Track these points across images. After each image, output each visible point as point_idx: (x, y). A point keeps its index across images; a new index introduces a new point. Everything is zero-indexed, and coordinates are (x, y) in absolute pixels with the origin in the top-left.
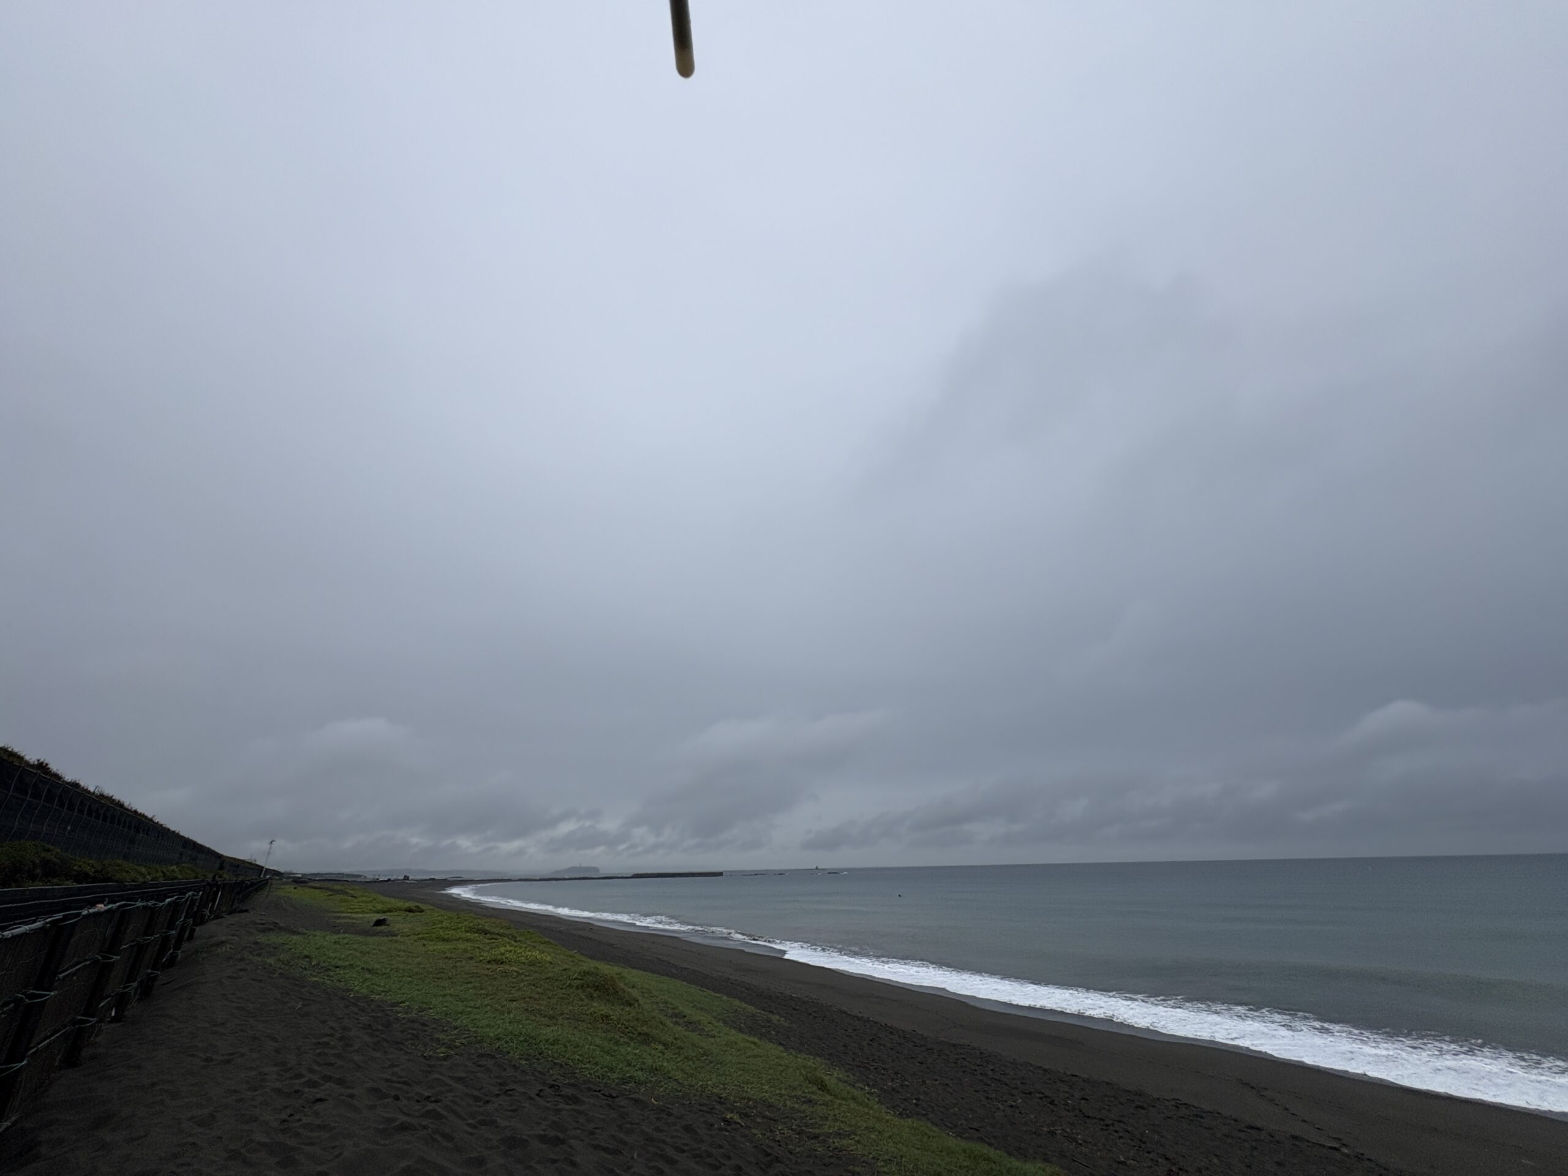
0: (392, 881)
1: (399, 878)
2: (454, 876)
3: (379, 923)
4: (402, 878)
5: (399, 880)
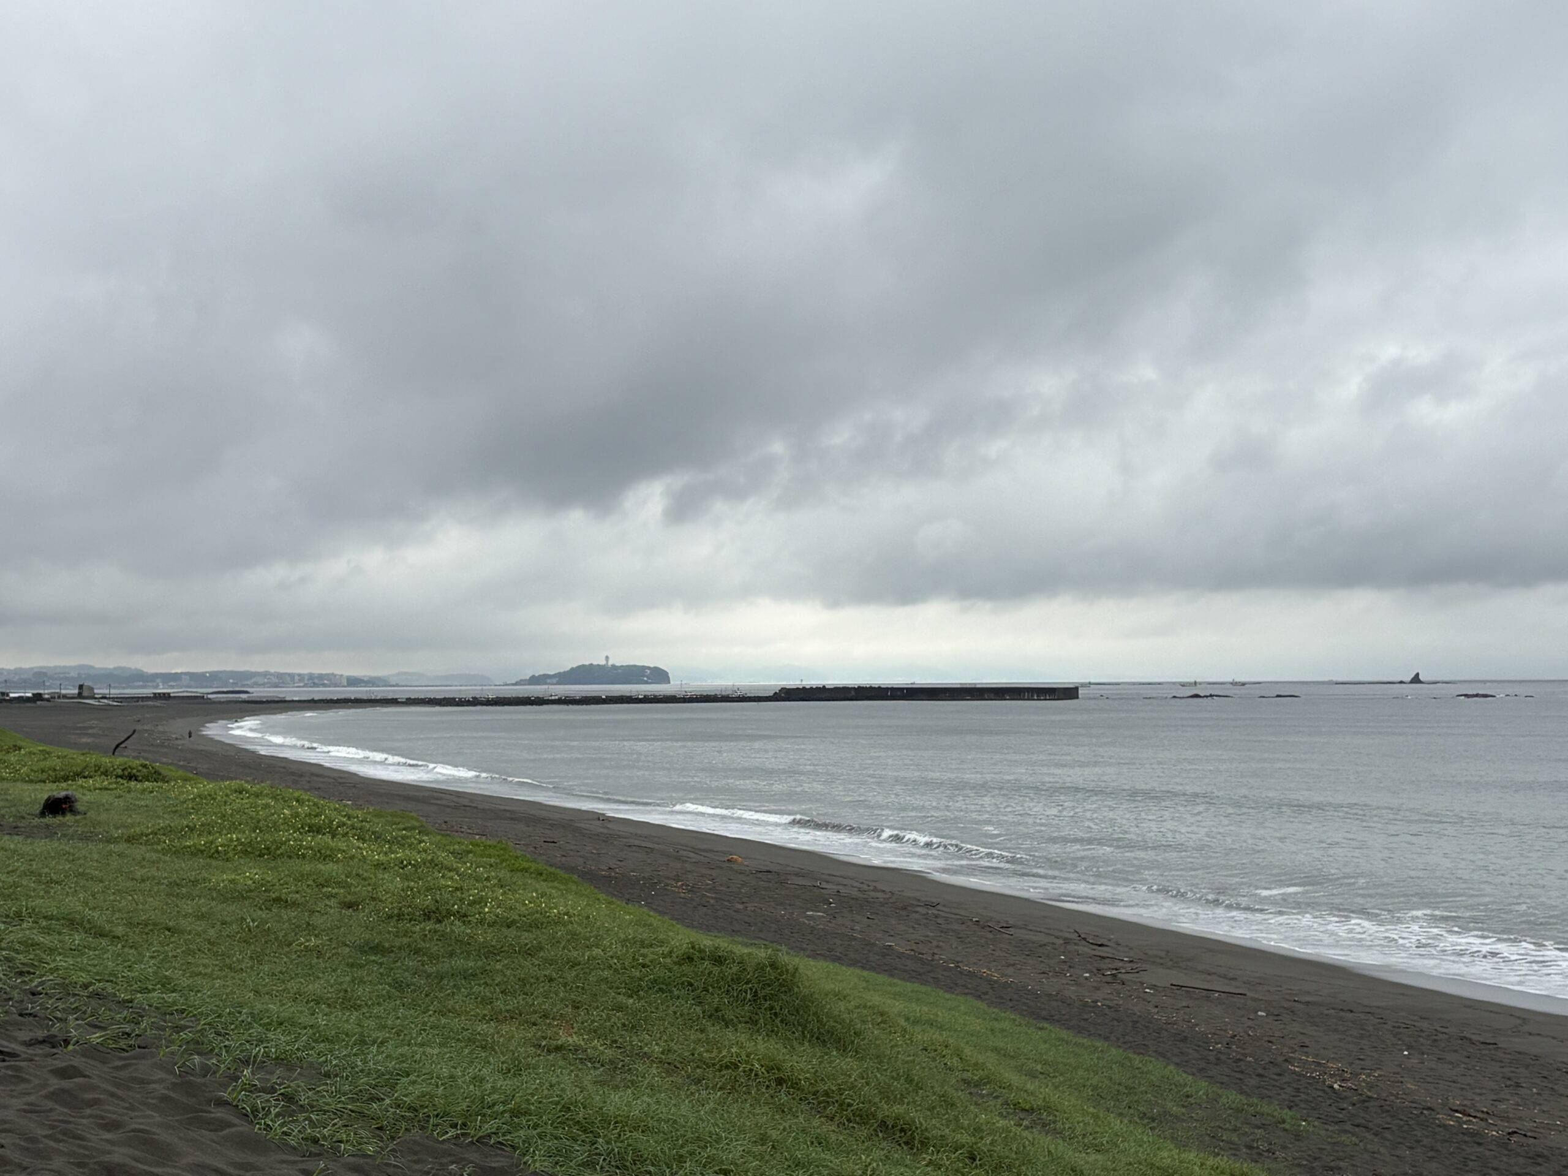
0: (48, 700)
1: (63, 692)
2: (225, 690)
3: (56, 806)
4: (76, 691)
5: (65, 696)
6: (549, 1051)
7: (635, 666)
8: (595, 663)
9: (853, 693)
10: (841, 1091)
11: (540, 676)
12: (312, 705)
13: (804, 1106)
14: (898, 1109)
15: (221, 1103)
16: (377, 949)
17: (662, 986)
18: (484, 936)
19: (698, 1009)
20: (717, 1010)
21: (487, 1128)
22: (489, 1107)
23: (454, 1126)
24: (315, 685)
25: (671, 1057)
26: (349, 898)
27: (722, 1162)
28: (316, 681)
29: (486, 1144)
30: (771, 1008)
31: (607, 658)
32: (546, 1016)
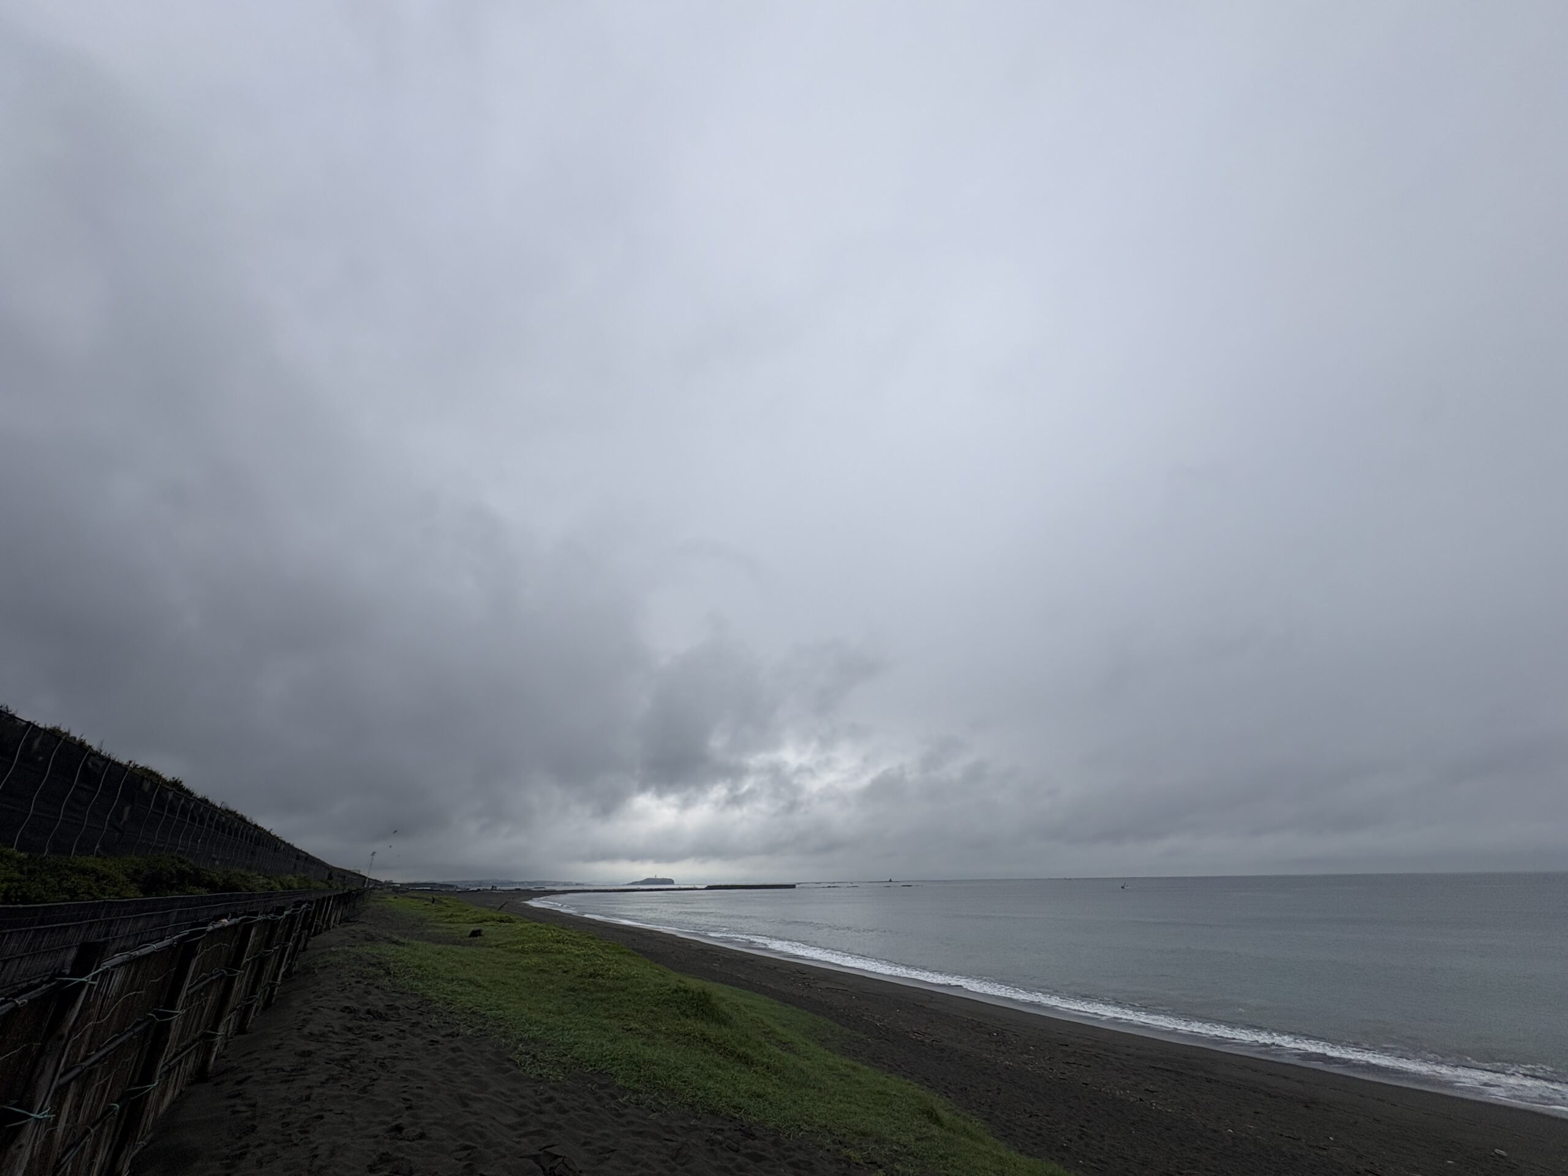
0: (482, 891)
2: (537, 886)
3: (475, 934)
5: (487, 890)
6: (627, 1031)
7: (664, 878)
8: (651, 877)
10: (725, 1043)
11: (633, 882)
13: (712, 1050)
14: (743, 1049)
15: (509, 1060)
16: (573, 990)
17: (666, 1002)
18: (609, 984)
19: (678, 1011)
20: (685, 1011)
21: (603, 1067)
22: (604, 1057)
23: (591, 1066)
25: (669, 1031)
26: (566, 969)
27: (684, 1077)
28: (566, 884)
29: (601, 1073)
30: (702, 1010)
31: (656, 876)
32: (627, 1016)
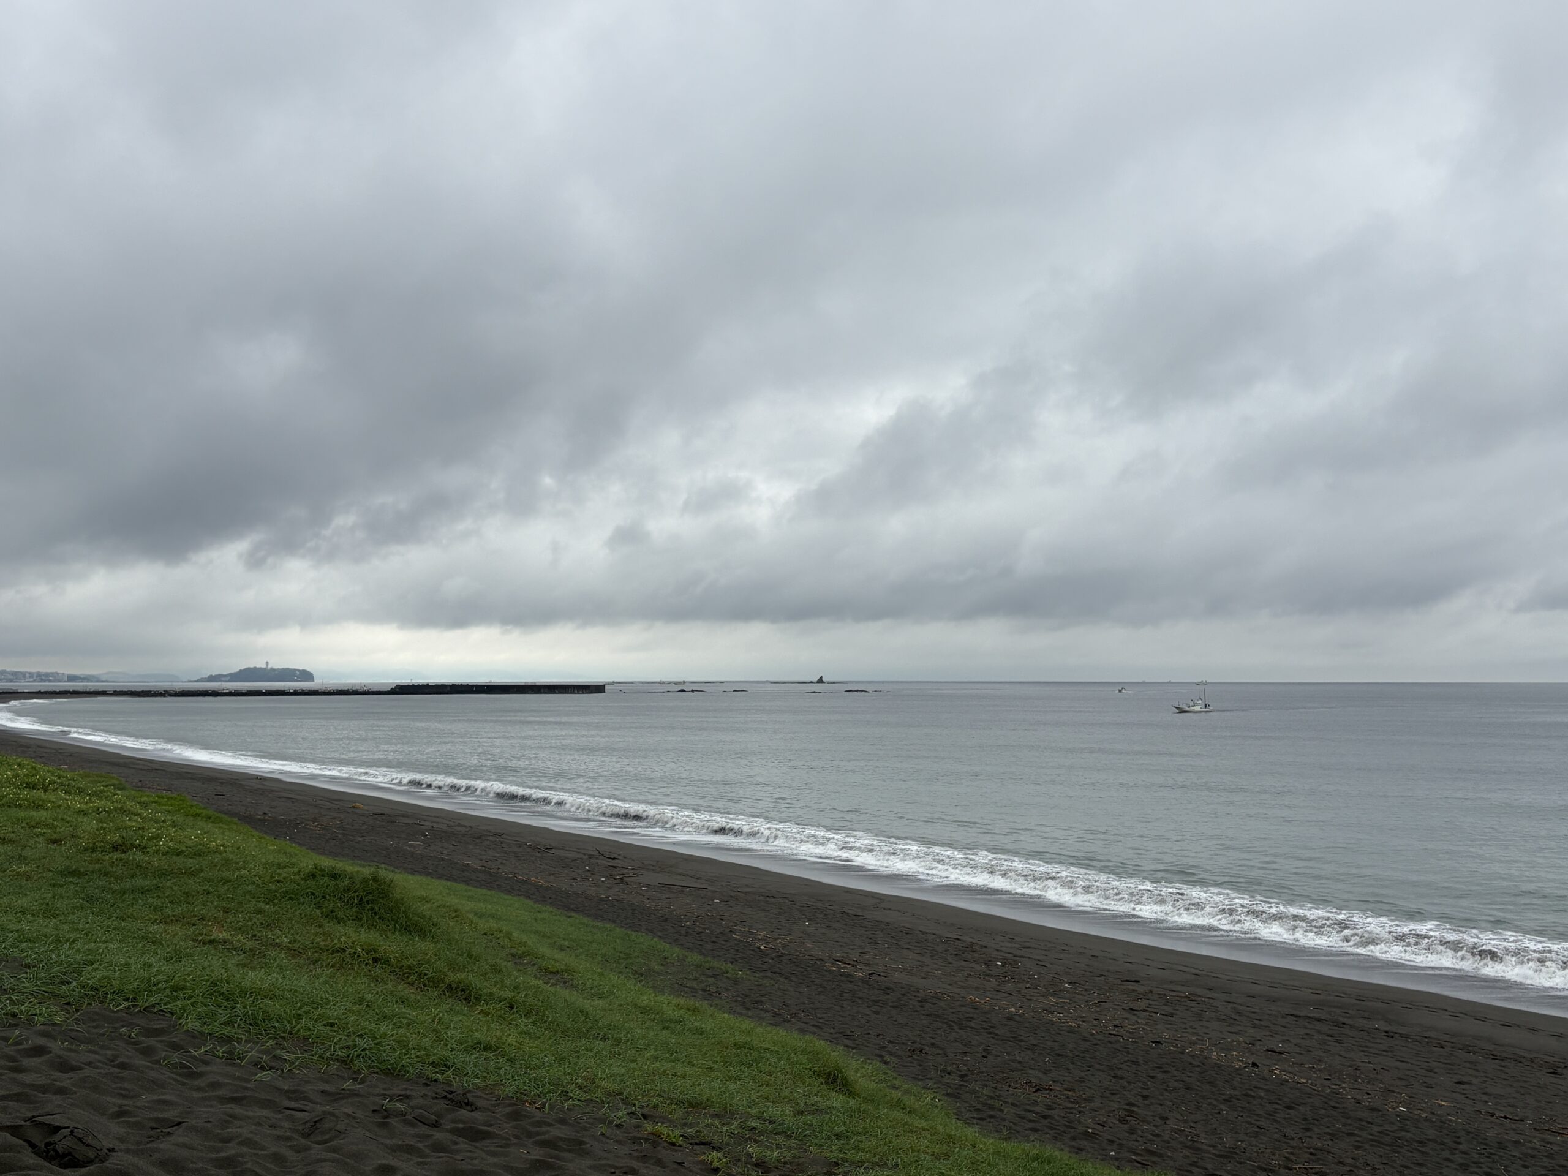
6: (204, 944)
7: (288, 669)
8: (258, 666)
9: (449, 689)
10: (420, 965)
11: (216, 676)
12: (40, 695)
13: (393, 977)
14: (461, 976)
16: (75, 873)
17: (292, 896)
18: (159, 862)
19: (318, 912)
20: (332, 912)
21: (152, 1000)
22: (154, 985)
23: (127, 1000)
24: (43, 681)
25: (296, 945)
26: (55, 836)
27: (329, 1018)
28: (43, 678)
29: (151, 1012)
30: (372, 909)
31: (267, 663)
32: (203, 919)
